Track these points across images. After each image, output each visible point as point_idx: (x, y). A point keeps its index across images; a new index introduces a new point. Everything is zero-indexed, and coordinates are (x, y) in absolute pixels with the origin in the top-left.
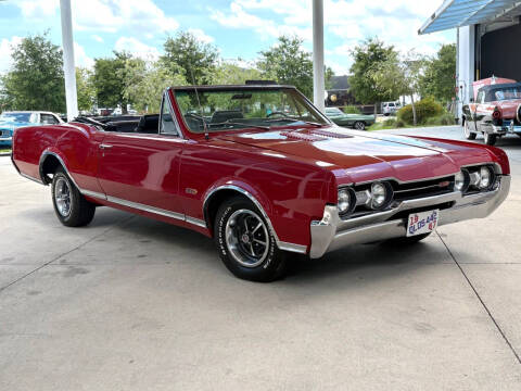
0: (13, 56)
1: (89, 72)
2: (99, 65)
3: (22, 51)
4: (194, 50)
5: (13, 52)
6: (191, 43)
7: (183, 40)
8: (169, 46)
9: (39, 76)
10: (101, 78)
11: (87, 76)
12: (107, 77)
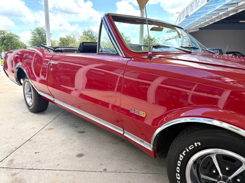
0: (32, 33)
1: (58, 42)
2: (61, 39)
3: (35, 32)
4: (92, 35)
5: (32, 32)
6: (92, 33)
7: (89, 31)
8: (84, 33)
9: (41, 41)
10: (62, 44)
11: (57, 43)
12: (63, 43)
